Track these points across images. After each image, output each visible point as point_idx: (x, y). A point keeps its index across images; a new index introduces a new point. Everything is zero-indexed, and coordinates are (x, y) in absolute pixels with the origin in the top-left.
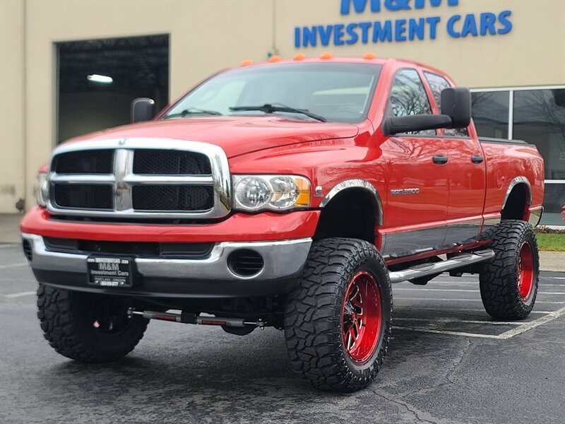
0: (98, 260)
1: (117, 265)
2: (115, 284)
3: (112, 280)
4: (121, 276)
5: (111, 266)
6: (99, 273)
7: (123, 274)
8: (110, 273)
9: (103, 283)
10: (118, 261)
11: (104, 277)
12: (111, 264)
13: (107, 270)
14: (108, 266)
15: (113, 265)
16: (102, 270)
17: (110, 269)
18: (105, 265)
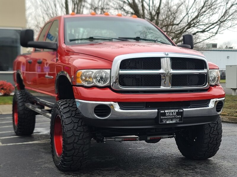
0: (166, 111)
1: (176, 113)
2: (174, 122)
3: (172, 120)
4: (177, 118)
5: (172, 113)
6: (165, 117)
7: (178, 117)
8: (171, 117)
9: (168, 122)
10: (177, 111)
11: (168, 119)
12: (172, 112)
13: (170, 116)
14: (171, 114)
15: (174, 113)
16: (167, 116)
17: (172, 115)
18: (169, 113)
